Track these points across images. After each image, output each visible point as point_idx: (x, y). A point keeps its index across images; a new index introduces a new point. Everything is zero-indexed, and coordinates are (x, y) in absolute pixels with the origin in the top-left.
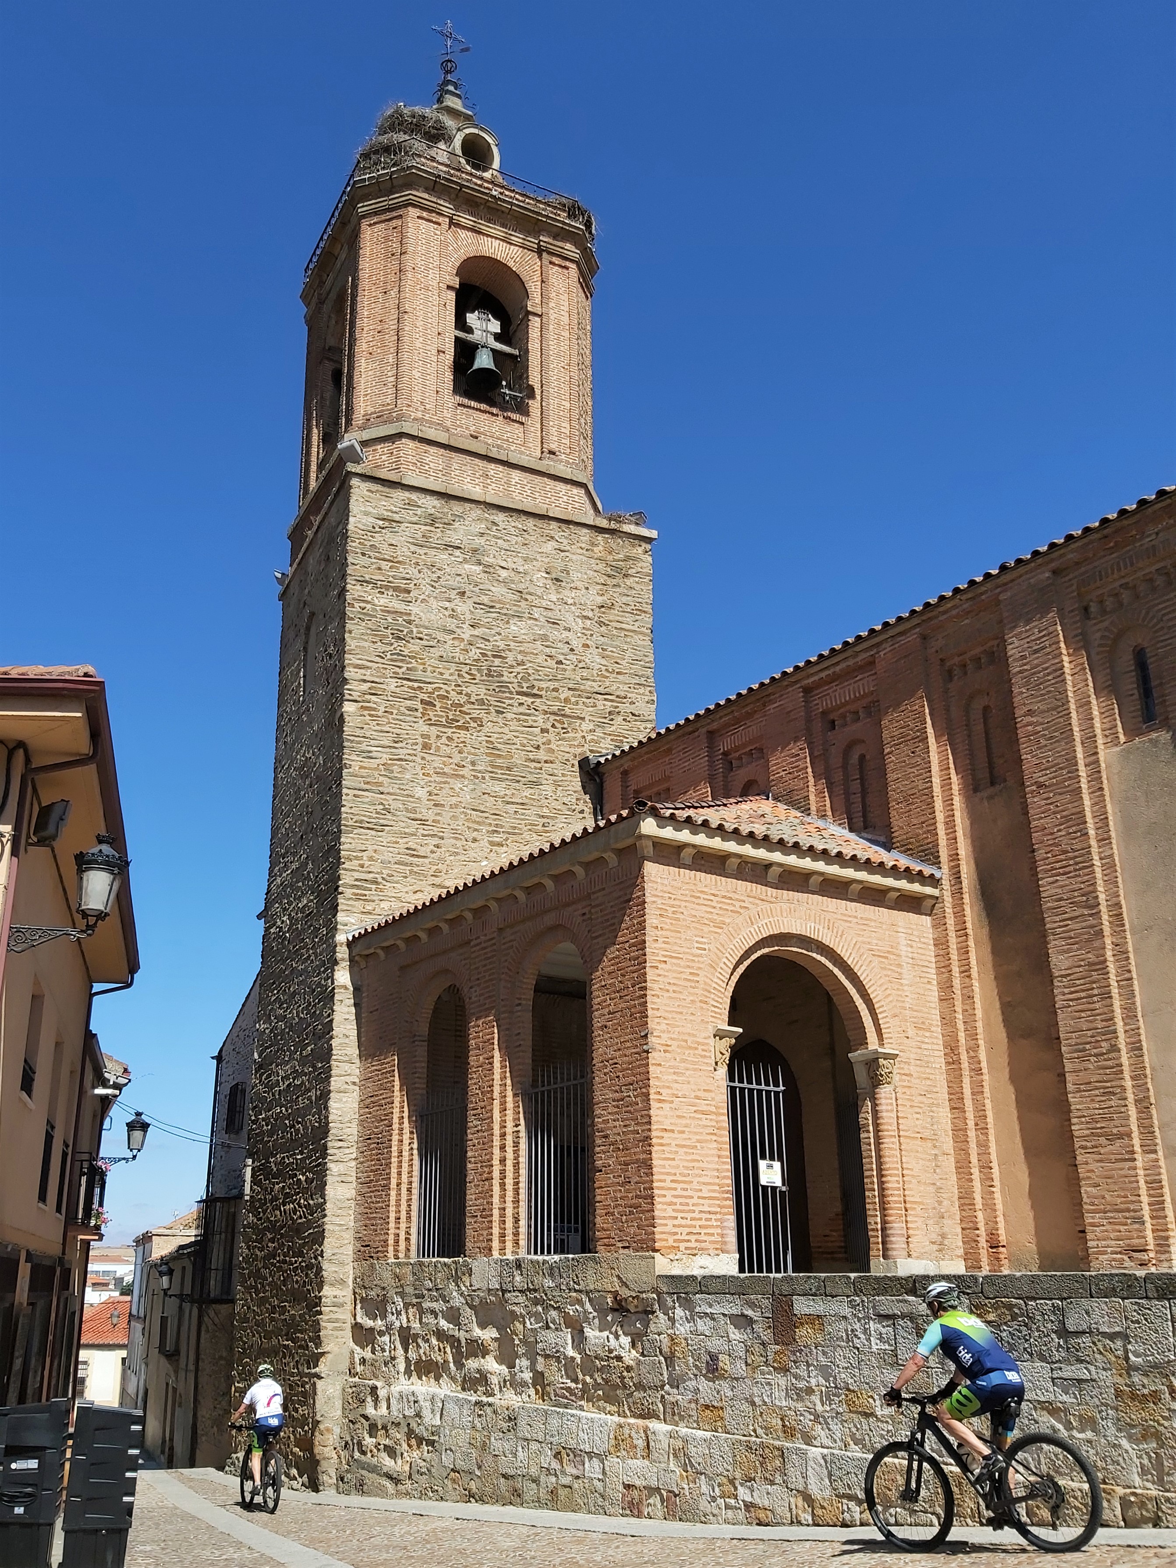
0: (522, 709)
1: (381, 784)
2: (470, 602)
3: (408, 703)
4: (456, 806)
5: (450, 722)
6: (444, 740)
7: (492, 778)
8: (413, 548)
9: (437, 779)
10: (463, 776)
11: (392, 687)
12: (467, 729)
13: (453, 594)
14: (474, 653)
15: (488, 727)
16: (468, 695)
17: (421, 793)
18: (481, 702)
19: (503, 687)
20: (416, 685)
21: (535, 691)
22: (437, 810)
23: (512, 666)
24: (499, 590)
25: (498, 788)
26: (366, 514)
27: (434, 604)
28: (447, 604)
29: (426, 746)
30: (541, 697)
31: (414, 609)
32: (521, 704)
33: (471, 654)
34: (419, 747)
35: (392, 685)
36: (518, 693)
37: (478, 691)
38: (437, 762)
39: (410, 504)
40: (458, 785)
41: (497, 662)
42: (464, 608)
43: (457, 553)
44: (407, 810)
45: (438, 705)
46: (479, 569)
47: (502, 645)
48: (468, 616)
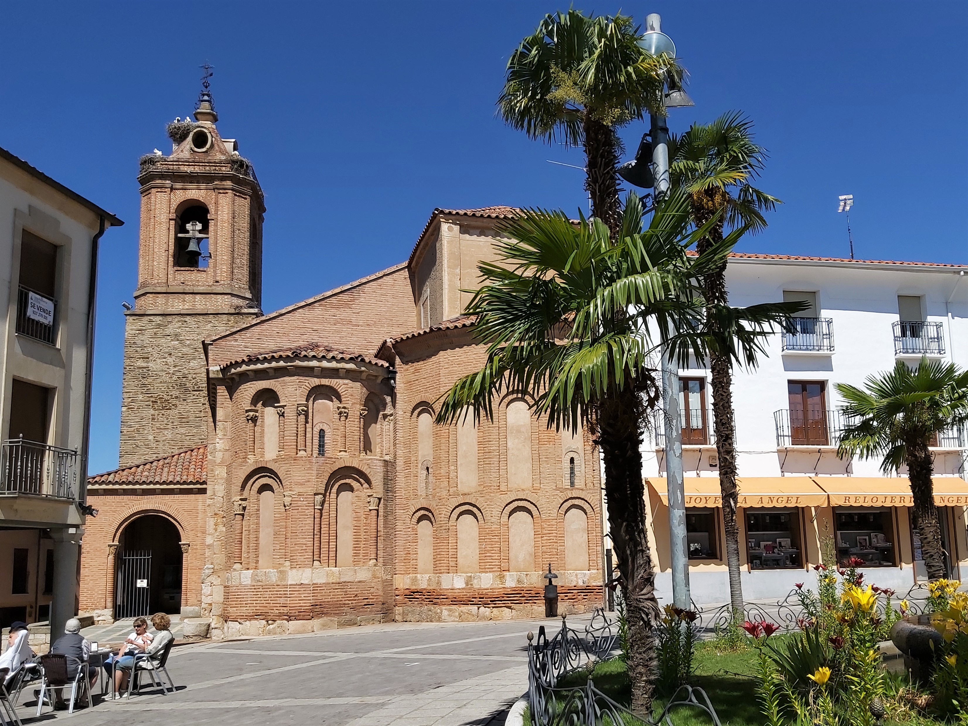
0: (194, 397)
1: (135, 437)
2: (174, 358)
3: (147, 403)
4: (165, 440)
5: (163, 408)
6: (161, 415)
7: (180, 427)
8: (151, 340)
9: (158, 431)
10: (168, 428)
11: (141, 398)
12: (170, 409)
13: (166, 355)
14: (175, 378)
15: (179, 407)
16: (171, 395)
17: (151, 437)
18: (177, 397)
19: (187, 390)
20: (150, 395)
21: (200, 389)
22: (157, 443)
23: (191, 380)
24: (185, 350)
25: (183, 431)
26: (132, 330)
27: (159, 361)
28: (164, 360)
29: (153, 419)
30: (203, 390)
31: (150, 365)
32: (194, 395)
33: (173, 378)
34: (150, 420)
36: (193, 391)
37: (175, 393)
38: (158, 425)
39: (151, 321)
40: (166, 432)
41: (184, 379)
42: (170, 360)
43: (169, 338)
44: (145, 445)
45: (159, 402)
46: (177, 342)
47: (186, 372)
48: (173, 363)
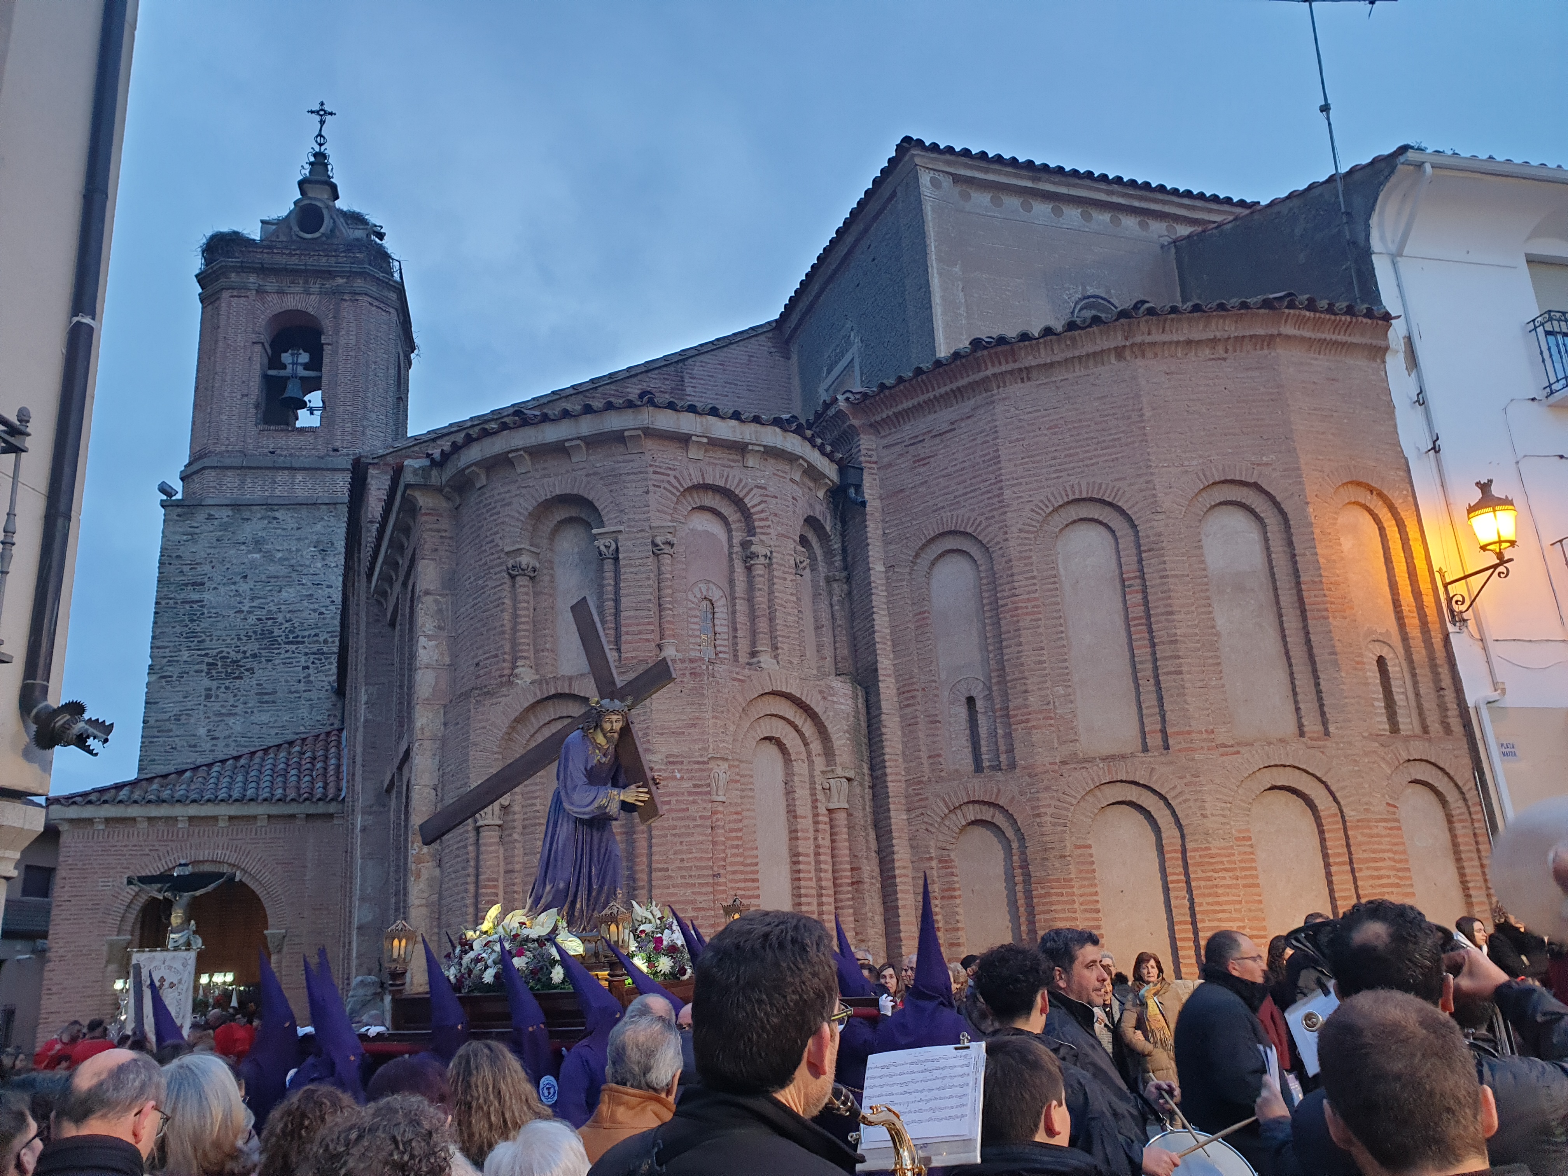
0: (287, 655)
1: (171, 731)
2: (251, 584)
3: (197, 667)
4: (229, 737)
5: (228, 675)
6: (223, 690)
7: (260, 711)
8: (209, 551)
9: (217, 719)
10: (236, 714)
11: (185, 658)
12: (242, 678)
13: (237, 579)
14: (252, 619)
15: (258, 673)
16: (245, 652)
17: (202, 731)
18: (254, 656)
19: (274, 641)
20: (203, 652)
21: (299, 639)
22: (214, 742)
23: (281, 624)
24: (273, 569)
25: (264, 718)
26: (174, 533)
27: (222, 589)
28: (233, 587)
29: (208, 697)
30: (304, 642)
31: (206, 596)
32: (287, 651)
33: (249, 621)
34: (203, 698)
35: (185, 655)
36: (286, 643)
37: (252, 648)
38: (217, 707)
39: (210, 517)
40: (231, 721)
41: (270, 622)
42: (244, 587)
43: (243, 547)
44: (190, 746)
45: (220, 664)
46: (258, 556)
47: (274, 609)
48: (248, 592)
